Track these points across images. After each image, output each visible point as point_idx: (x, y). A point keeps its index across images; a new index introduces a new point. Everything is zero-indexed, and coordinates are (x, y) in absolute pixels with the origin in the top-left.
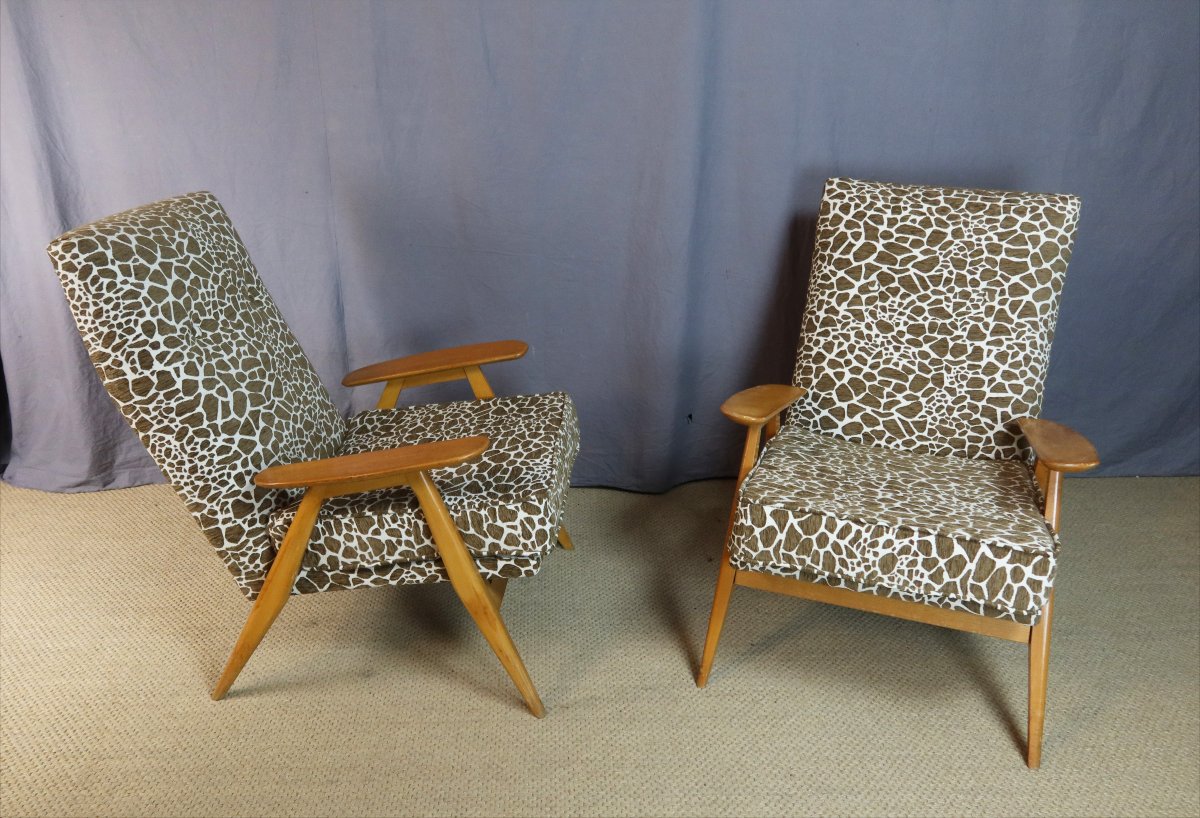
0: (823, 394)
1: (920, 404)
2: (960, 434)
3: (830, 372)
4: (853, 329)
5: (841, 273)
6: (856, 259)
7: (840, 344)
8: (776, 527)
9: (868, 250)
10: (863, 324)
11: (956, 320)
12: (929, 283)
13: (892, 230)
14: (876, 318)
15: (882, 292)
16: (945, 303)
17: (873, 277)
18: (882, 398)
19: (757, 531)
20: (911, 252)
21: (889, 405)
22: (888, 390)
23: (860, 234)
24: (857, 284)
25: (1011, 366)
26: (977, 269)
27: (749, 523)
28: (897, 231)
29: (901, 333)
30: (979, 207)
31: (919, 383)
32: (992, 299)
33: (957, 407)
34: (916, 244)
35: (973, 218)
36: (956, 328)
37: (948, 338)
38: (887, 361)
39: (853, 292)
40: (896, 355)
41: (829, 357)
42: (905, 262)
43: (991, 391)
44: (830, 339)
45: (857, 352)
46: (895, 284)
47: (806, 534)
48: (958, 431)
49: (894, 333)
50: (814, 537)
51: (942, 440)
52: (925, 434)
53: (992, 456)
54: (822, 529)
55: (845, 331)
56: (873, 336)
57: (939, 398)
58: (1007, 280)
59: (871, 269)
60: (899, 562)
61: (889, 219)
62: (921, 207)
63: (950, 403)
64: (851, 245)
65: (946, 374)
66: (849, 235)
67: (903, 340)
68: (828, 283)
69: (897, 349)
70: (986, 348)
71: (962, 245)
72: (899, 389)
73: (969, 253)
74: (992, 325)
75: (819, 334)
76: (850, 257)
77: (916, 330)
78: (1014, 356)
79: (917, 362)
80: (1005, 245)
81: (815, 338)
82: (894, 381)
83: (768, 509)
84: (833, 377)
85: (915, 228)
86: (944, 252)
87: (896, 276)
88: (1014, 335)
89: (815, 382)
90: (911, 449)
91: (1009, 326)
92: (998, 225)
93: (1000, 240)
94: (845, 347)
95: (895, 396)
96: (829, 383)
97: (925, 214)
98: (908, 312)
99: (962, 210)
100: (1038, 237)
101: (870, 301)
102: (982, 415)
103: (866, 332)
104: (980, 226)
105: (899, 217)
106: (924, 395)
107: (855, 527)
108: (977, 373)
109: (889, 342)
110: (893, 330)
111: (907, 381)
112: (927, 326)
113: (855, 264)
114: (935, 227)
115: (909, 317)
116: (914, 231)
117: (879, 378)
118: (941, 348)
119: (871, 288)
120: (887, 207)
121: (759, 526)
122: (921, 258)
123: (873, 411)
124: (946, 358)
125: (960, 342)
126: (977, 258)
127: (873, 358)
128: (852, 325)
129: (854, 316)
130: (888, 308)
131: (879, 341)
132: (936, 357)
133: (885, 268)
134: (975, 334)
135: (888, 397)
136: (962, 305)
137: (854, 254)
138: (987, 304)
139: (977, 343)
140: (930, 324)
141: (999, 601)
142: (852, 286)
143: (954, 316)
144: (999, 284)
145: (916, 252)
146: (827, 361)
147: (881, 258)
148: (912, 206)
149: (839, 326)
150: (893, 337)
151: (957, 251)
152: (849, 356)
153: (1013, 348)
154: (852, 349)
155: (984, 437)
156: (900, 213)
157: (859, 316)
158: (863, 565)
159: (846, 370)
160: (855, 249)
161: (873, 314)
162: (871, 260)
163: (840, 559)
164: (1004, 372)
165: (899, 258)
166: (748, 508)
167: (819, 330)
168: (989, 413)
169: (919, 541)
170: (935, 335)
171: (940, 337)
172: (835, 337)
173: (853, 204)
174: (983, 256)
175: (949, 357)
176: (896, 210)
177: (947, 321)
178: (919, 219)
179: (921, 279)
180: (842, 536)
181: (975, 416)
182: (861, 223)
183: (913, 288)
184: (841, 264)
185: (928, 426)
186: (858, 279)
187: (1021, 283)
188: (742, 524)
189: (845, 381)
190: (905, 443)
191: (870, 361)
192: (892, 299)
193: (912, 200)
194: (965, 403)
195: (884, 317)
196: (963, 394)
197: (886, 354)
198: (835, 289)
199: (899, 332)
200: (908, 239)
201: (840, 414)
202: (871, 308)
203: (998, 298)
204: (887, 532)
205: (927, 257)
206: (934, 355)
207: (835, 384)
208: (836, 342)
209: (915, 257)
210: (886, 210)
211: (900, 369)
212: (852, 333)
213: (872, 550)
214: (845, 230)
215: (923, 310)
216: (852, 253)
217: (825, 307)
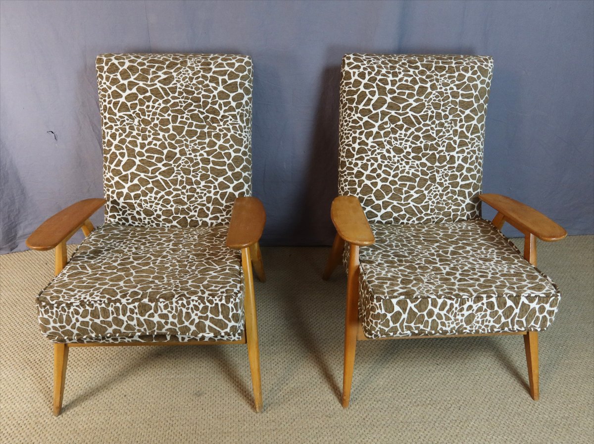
0: (366, 197)
1: (424, 195)
2: (448, 209)
3: (368, 183)
4: (379, 154)
5: (366, 119)
6: (375, 109)
7: (372, 165)
8: (401, 311)
9: (380, 103)
10: (385, 150)
11: (439, 141)
12: (421, 120)
13: (395, 88)
14: (392, 145)
15: (392, 128)
16: (431, 131)
17: (386, 119)
18: (402, 195)
19: (389, 316)
20: (408, 101)
21: (407, 199)
22: (405, 189)
23: (375, 92)
24: (377, 125)
25: (470, 164)
26: (447, 108)
27: (383, 312)
28: (398, 88)
29: (409, 153)
30: (443, 68)
31: (423, 182)
32: (456, 125)
33: (445, 193)
34: (411, 96)
35: (441, 76)
36: (439, 146)
37: (435, 152)
38: (403, 172)
39: (375, 130)
40: (407, 167)
41: (366, 173)
42: (405, 108)
43: (462, 181)
44: (365, 161)
45: (383, 168)
46: (401, 122)
47: (420, 312)
48: (447, 207)
49: (404, 154)
50: (425, 313)
51: (439, 214)
52: (429, 212)
53: (465, 218)
54: (430, 307)
55: (374, 156)
56: (392, 157)
57: (435, 190)
58: (463, 113)
59: (384, 114)
60: (476, 317)
61: (391, 81)
62: (409, 71)
63: (441, 192)
64: (369, 100)
65: (437, 175)
66: (367, 93)
67: (410, 157)
68: (358, 125)
69: (407, 163)
70: (456, 156)
71: (437, 94)
72: (412, 188)
73: (441, 99)
74: (458, 141)
75: (356, 159)
76: (370, 107)
77: (417, 150)
78: (471, 158)
79: (420, 169)
80: (461, 92)
81: (354, 162)
82: (408, 183)
83: (394, 301)
84: (370, 185)
85: (408, 85)
86: (427, 100)
87: (401, 118)
88: (470, 146)
89: (359, 190)
90: (421, 222)
91: (467, 141)
92: (455, 79)
93: (458, 89)
94: (375, 166)
95: (410, 192)
96: (369, 189)
97: (412, 76)
98: (410, 139)
99: (433, 72)
100: (477, 84)
101: (387, 134)
102: (458, 196)
103: (387, 155)
104: (446, 81)
105: (397, 79)
106: (426, 189)
107: (449, 302)
108: (453, 171)
109: (402, 160)
110: (403, 152)
111: (415, 182)
112: (423, 147)
113: (374, 112)
114: (420, 84)
115: (412, 143)
116: (408, 88)
117: (399, 183)
118: (432, 159)
119: (385, 126)
120: (389, 73)
121: (390, 313)
122: (415, 104)
123: (398, 203)
124: (436, 165)
125: (442, 154)
126: (446, 102)
127: (394, 171)
128: (378, 151)
129: (378, 145)
130: (398, 138)
131: (396, 159)
132: (430, 165)
133: (393, 113)
134: (450, 148)
135: (405, 194)
136: (440, 131)
137: (373, 105)
138: (453, 129)
139: (452, 154)
140: (424, 145)
141: (532, 326)
142: (374, 126)
143: (437, 139)
144: (459, 116)
145: (411, 101)
146: (365, 176)
147: (390, 107)
148: (403, 71)
149: (369, 153)
150: (404, 156)
151: (435, 98)
152: (379, 171)
153: (470, 154)
154: (380, 166)
155: (460, 208)
156: (397, 76)
157: (381, 145)
158: (455, 323)
159: (378, 180)
160: (373, 102)
161: (389, 143)
162: (384, 108)
163: (441, 322)
164: (467, 168)
165: (401, 106)
166: (382, 303)
167: (356, 157)
168: (462, 194)
169: (487, 303)
170: (428, 152)
171: (431, 153)
172: (368, 160)
173: (366, 72)
174: (450, 100)
175: (437, 164)
176: (395, 75)
177: (434, 142)
178: (410, 79)
179: (415, 117)
180: (442, 309)
181: (455, 197)
182: (374, 85)
183: (411, 124)
184: (364, 112)
185: (430, 207)
186: (377, 122)
187: (471, 114)
188: (378, 313)
189: (379, 187)
190: (418, 219)
191: (392, 173)
192: (399, 132)
193: (403, 67)
194: (449, 190)
195: (397, 144)
196: (447, 185)
197: (401, 167)
198: (363, 129)
199: (407, 152)
200: (405, 93)
201: (378, 208)
202: (388, 139)
203: (459, 124)
204: (468, 301)
205: (418, 104)
206: (429, 164)
207: (372, 190)
208: (369, 163)
209: (411, 104)
210: (389, 75)
211: (410, 175)
212: (379, 157)
213: (460, 313)
214: (365, 90)
215: (419, 137)
216: (371, 105)
217: (358, 141)
